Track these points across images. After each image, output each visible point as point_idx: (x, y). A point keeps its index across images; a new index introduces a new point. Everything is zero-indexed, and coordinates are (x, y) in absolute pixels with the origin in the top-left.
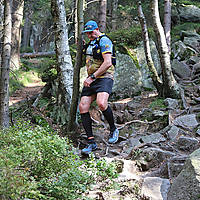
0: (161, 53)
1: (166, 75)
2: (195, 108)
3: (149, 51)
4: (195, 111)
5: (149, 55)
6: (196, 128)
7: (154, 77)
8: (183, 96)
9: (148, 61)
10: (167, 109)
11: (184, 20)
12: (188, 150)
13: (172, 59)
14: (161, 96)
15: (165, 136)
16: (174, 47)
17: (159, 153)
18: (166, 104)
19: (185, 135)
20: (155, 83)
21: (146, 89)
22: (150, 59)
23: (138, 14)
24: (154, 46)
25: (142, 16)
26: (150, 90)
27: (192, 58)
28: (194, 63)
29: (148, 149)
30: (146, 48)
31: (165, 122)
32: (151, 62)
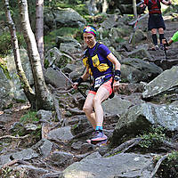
0: (32, 61)
1: (38, 85)
2: (70, 120)
3: (19, 60)
4: (70, 123)
5: (20, 64)
6: (71, 142)
7: (25, 87)
8: (57, 107)
9: (19, 71)
10: (40, 122)
11: (60, 25)
12: (63, 166)
13: (46, 66)
15: (38, 152)
16: (46, 52)
17: (31, 172)
18: (39, 117)
19: (59, 149)
20: (27, 93)
21: (18, 101)
22: (21, 68)
23: (6, 19)
24: (26, 54)
25: (11, 21)
26: (22, 102)
27: (68, 66)
28: (70, 71)
29: (18, 168)
30: (15, 56)
31: (37, 136)
32: (22, 71)
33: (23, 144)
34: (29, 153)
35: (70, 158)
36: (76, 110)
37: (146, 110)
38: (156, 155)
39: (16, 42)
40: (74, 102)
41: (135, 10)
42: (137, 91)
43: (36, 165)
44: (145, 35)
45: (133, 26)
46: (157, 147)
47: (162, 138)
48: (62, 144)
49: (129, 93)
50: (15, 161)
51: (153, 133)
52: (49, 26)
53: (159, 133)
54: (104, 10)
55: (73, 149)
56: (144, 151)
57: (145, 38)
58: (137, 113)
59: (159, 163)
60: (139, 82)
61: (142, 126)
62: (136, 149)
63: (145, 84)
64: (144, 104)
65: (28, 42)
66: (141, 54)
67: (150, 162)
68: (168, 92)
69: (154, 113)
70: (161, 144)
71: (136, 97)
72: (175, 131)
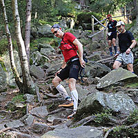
0: (22, 59)
2: (47, 101)
3: (13, 58)
4: (46, 104)
5: (13, 62)
6: (47, 117)
7: (16, 78)
8: (38, 92)
9: (12, 66)
10: (26, 102)
12: (41, 133)
14: (22, 92)
15: (24, 123)
17: (19, 136)
18: (25, 98)
19: (39, 121)
20: (17, 82)
21: (11, 87)
22: (14, 64)
23: (5, 30)
24: (17, 55)
25: (8, 32)
26: (14, 88)
27: (46, 64)
28: (47, 68)
29: (10, 133)
30: (10, 56)
31: (24, 112)
32: (15, 67)
33: (14, 117)
34: (17, 123)
35: (46, 127)
36: (51, 95)
37: (99, 97)
38: (105, 128)
39: (11, 46)
40: (49, 89)
41: (93, 27)
42: (93, 83)
43: (22, 132)
44: (99, 45)
45: (91, 38)
46: (106, 123)
47: (110, 117)
48: (41, 118)
49: (87, 84)
50: (8, 128)
51: (104, 113)
52: (33, 36)
53: (108, 113)
54: (72, 27)
55: (48, 122)
56: (96, 125)
57: (99, 47)
58: (93, 99)
59: (107, 133)
60: (94, 77)
61: (96, 107)
62: (91, 123)
63: (98, 78)
64: (98, 93)
67: (101, 132)
68: (115, 85)
69: (105, 99)
70: (109, 121)
71: (92, 88)
72: (119, 112)
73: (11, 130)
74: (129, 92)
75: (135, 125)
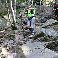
0: (13, 17)
1: (15, 23)
7: (11, 24)
8: (20, 29)
9: (9, 20)
11: (20, 7)
12: (21, 45)
13: (16, 18)
14: (13, 29)
15: (14, 41)
16: (16, 15)
17: (13, 46)
18: (15, 32)
19: (20, 40)
21: (9, 28)
22: (10, 19)
23: (6, 6)
24: (11, 15)
25: (7, 6)
26: (10, 28)
27: (22, 18)
28: (23, 20)
29: (9, 45)
30: (8, 16)
31: (14, 37)
32: (10, 20)
33: (10, 39)
34: (12, 41)
35: (23, 43)
36: (25, 30)
38: (46, 42)
39: (9, 12)
40: (24, 28)
41: (40, 4)
42: (41, 25)
43: (14, 45)
44: (43, 10)
45: (40, 8)
46: (46, 40)
47: (48, 38)
48: (21, 39)
49: (39, 26)
50: (8, 43)
51: (45, 36)
52: (17, 8)
53: (47, 36)
54: (32, 4)
55: (24, 40)
56: (42, 41)
57: (43, 11)
58: (41, 31)
59: (47, 44)
60: (41, 23)
61: (42, 34)
62: (40, 40)
63: (43, 23)
64: (43, 29)
65: (12, 12)
66: (42, 15)
67: (44, 44)
68: (49, 26)
69: (45, 31)
70: (47, 39)
71: (41, 27)
72: (51, 36)
73: (10, 44)
74: (55, 28)
75: (57, 41)
